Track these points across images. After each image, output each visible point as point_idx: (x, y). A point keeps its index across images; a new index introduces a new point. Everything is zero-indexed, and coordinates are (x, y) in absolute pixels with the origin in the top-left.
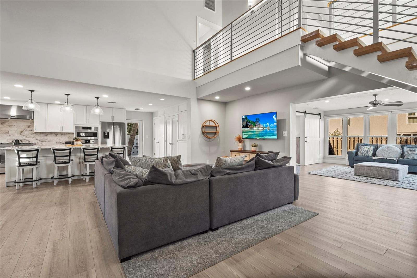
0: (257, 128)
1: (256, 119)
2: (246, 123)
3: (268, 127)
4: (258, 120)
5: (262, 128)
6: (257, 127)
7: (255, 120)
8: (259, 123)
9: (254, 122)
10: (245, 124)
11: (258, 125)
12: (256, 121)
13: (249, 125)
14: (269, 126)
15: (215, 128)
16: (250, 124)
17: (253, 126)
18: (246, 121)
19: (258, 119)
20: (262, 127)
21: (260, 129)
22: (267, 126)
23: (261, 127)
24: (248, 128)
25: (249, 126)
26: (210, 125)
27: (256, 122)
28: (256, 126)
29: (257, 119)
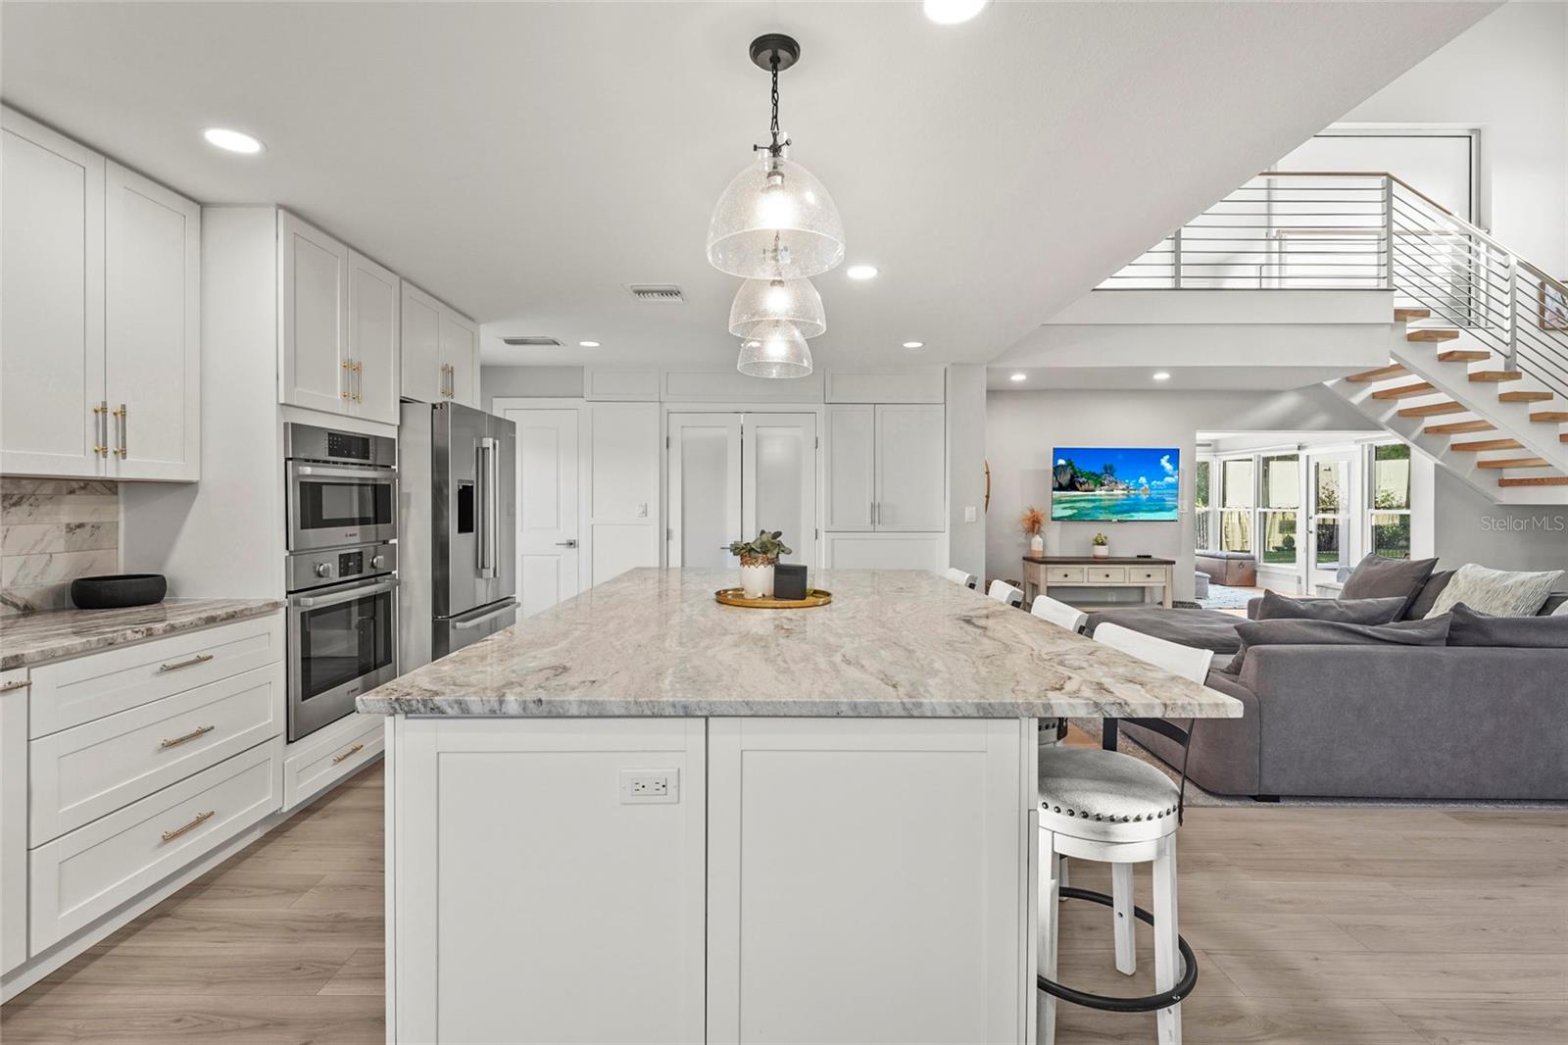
0: (1107, 491)
1: (1103, 466)
2: (1069, 477)
3: (1143, 488)
4: (1109, 470)
5: (1123, 490)
6: (1106, 487)
7: (1099, 470)
8: (1112, 478)
9: (1096, 475)
10: (1065, 479)
11: (1111, 482)
12: (1103, 471)
13: (1081, 484)
14: (1147, 486)
16: (1082, 480)
17: (1092, 487)
18: (1069, 471)
19: (1111, 468)
20: (1124, 487)
21: (1115, 492)
22: (1142, 485)
23: (1121, 487)
24: (1078, 490)
25: (1078, 486)
27: (1102, 474)
28: (1102, 485)
29: (1106, 468)
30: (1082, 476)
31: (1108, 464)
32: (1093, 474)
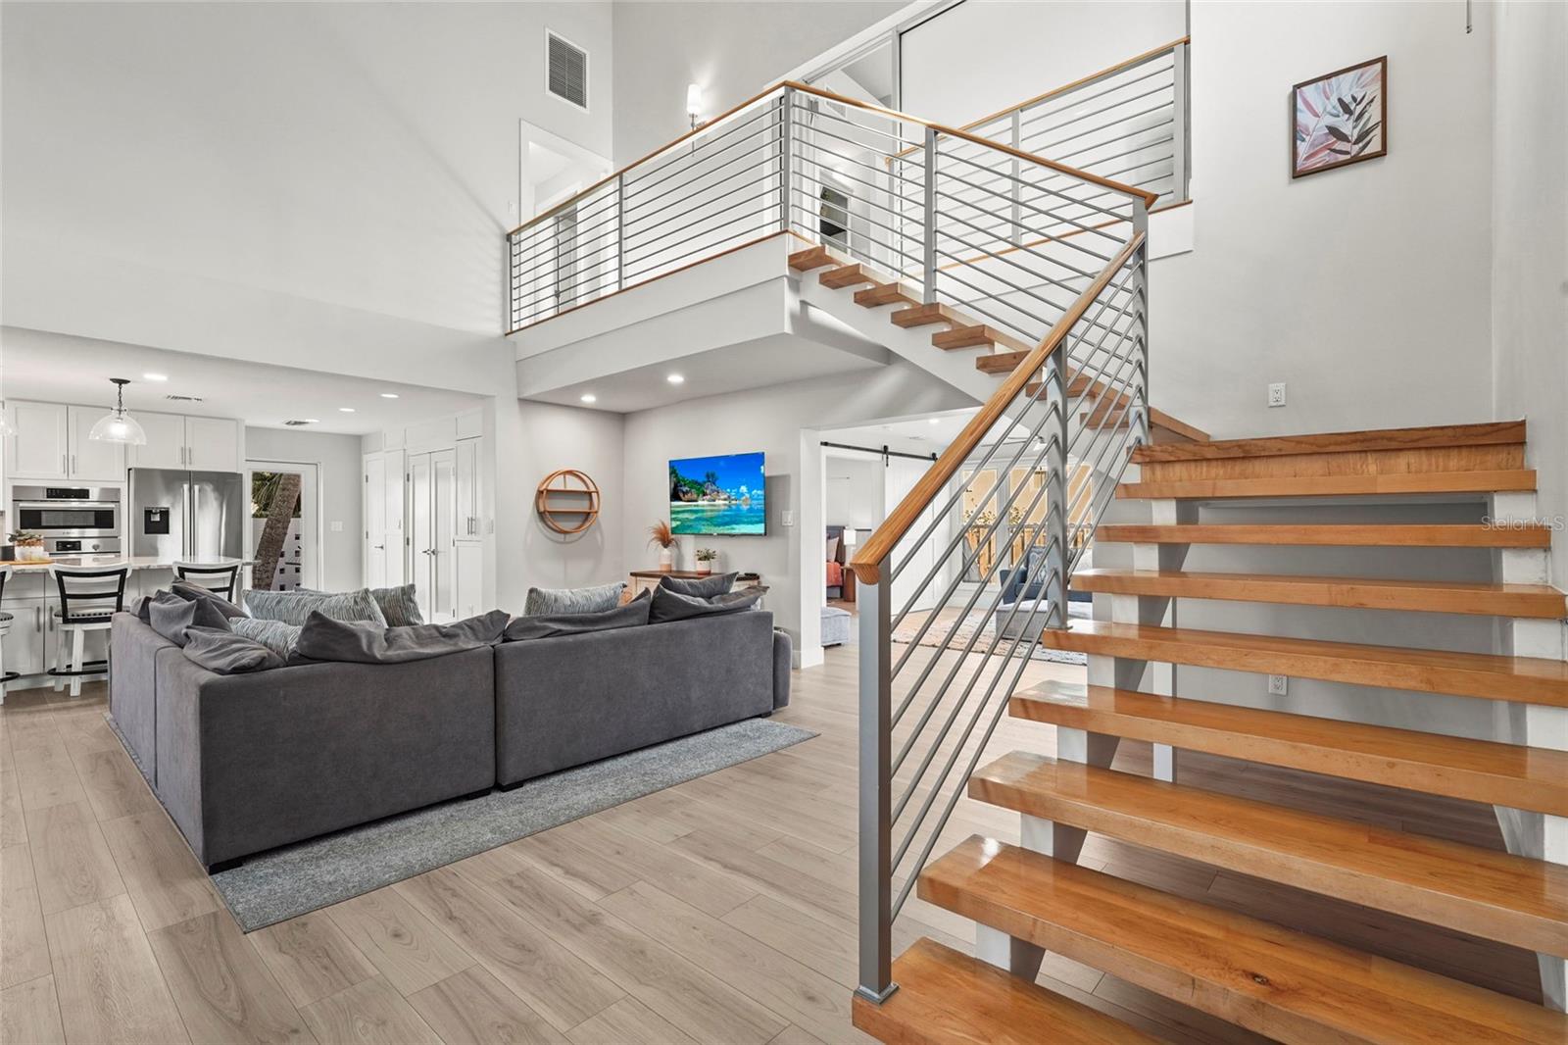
0: (709, 501)
3: (744, 498)
4: (711, 478)
5: (725, 500)
6: (708, 497)
7: (701, 479)
8: (714, 487)
9: (699, 484)
11: (713, 491)
12: (706, 480)
13: (685, 493)
14: (748, 496)
15: (587, 497)
16: (685, 489)
17: (696, 497)
19: (713, 475)
20: (726, 496)
21: (717, 502)
22: (743, 495)
23: (722, 497)
24: (681, 500)
25: (681, 495)
26: (568, 488)
27: (705, 482)
28: (705, 494)
29: (708, 476)
30: (685, 485)
31: (710, 472)
32: (696, 483)
